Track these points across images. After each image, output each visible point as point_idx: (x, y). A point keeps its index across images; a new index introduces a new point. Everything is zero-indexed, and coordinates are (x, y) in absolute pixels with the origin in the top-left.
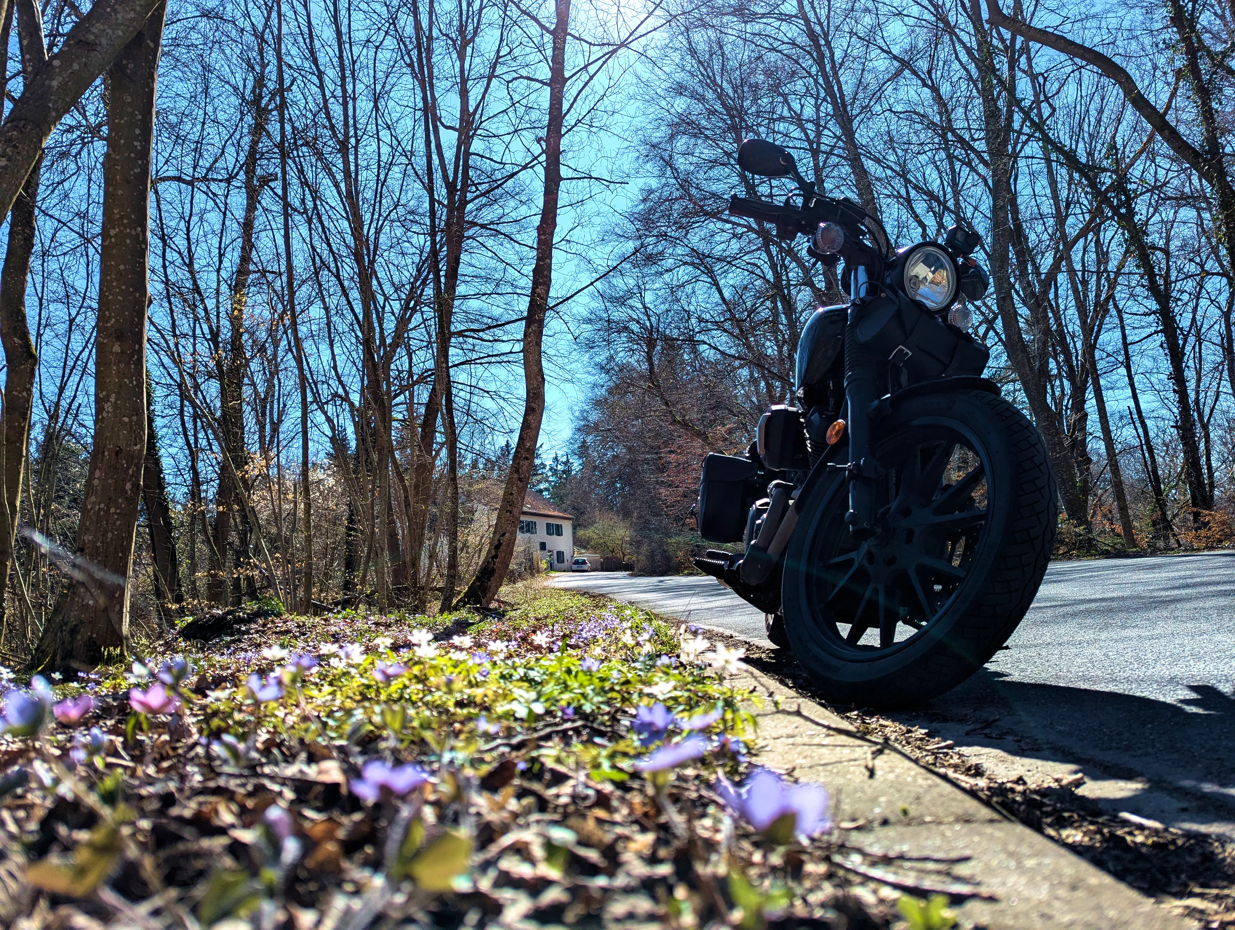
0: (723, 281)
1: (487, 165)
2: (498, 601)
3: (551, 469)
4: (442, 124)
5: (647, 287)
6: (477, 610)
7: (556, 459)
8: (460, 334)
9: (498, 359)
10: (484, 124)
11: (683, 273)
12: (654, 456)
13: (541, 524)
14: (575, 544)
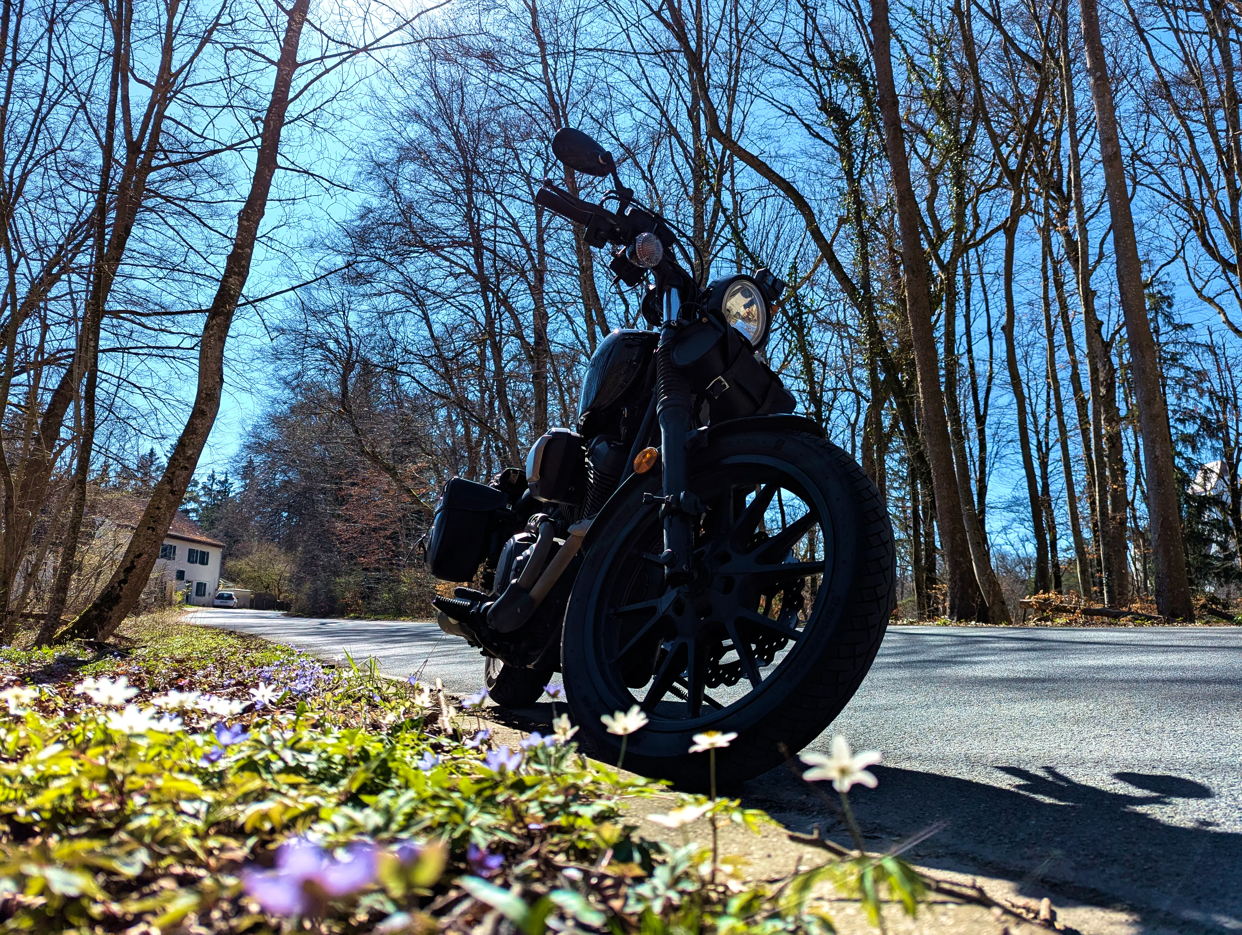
0: (434, 317)
1: (184, 135)
2: (116, 636)
3: (204, 488)
4: (134, 76)
5: (352, 306)
6: (90, 644)
7: (212, 477)
8: (116, 314)
9: (159, 352)
10: (185, 90)
11: (394, 301)
12: (334, 486)
13: (182, 550)
14: (221, 575)
